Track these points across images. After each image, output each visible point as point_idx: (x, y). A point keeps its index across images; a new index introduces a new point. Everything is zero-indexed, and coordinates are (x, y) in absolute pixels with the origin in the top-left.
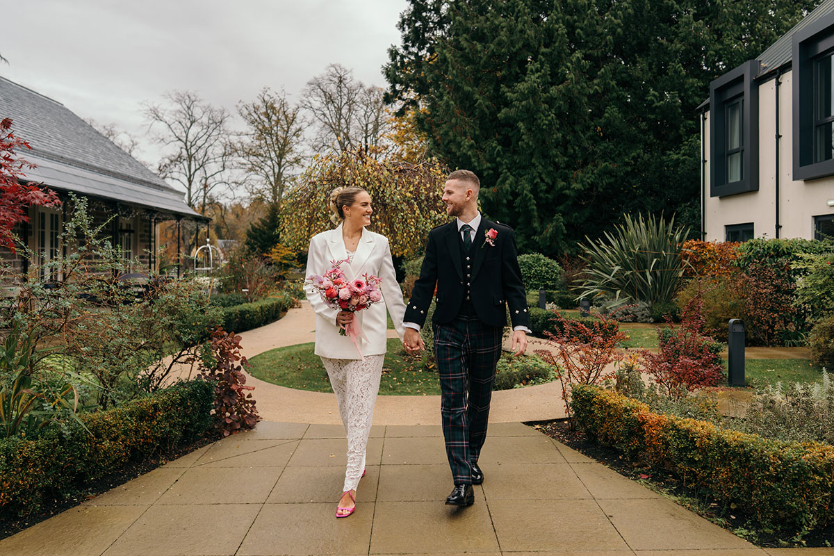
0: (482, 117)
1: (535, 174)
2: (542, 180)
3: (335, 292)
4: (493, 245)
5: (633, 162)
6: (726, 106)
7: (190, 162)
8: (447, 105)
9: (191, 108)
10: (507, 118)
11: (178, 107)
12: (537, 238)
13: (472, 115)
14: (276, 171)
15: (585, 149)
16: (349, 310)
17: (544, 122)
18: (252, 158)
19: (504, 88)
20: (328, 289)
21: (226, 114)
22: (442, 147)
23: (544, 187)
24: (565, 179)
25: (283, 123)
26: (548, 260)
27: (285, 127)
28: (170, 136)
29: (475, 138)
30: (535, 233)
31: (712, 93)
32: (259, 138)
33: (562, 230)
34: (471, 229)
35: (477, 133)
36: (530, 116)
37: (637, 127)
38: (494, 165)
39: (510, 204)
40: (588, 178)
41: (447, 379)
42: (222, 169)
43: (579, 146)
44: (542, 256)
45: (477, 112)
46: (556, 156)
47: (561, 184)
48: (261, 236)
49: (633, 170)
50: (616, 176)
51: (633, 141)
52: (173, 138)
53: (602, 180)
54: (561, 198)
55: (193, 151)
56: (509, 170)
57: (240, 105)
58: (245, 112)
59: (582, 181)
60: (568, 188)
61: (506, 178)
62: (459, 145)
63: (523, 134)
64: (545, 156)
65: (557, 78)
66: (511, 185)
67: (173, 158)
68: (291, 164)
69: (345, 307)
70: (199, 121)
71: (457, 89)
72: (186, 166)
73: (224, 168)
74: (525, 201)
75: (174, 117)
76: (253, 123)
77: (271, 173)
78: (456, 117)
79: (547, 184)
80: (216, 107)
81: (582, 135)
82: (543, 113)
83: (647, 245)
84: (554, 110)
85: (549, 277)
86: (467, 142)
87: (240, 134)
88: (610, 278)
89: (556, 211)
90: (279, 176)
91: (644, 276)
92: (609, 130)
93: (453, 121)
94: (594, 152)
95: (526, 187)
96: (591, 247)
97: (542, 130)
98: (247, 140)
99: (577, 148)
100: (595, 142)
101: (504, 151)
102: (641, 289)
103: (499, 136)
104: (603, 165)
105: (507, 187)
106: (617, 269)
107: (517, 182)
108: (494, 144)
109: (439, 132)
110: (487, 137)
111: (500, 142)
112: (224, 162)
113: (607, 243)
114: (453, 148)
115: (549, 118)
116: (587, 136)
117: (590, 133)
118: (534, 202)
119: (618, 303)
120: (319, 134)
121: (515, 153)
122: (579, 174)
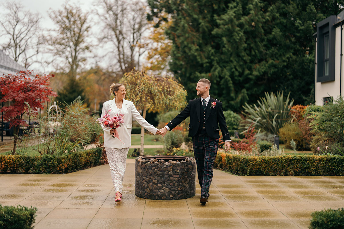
0: (204, 32)
1: (233, 66)
2: (236, 70)
4: (214, 108)
5: (287, 60)
6: (324, 36)
7: (16, 48)
8: (183, 26)
9: (17, 12)
10: (217, 34)
11: (8, 11)
12: (232, 103)
13: (198, 31)
14: (74, 54)
15: (261, 52)
17: (237, 38)
18: (58, 46)
19: (216, 17)
20: (105, 122)
21: (40, 16)
22: (180, 49)
23: (237, 73)
24: (250, 69)
25: (78, 22)
26: (235, 115)
27: (80, 26)
28: (2, 31)
29: (200, 45)
30: (232, 99)
31: (318, 29)
32: (62, 33)
33: (246, 98)
34: (206, 101)
35: (201, 41)
36: (230, 34)
37: (290, 40)
38: (210, 60)
39: (218, 83)
40: (263, 69)
42: (36, 53)
43: (258, 51)
44: (232, 112)
45: (201, 30)
46: (244, 56)
47: (247, 72)
48: (64, 98)
49: (287, 65)
50: (278, 68)
51: (288, 48)
52: (5, 32)
53: (270, 70)
54: (247, 80)
55: (18, 41)
56: (218, 63)
57: (50, 11)
58: (53, 15)
59: (259, 71)
60: (251, 74)
61: (216, 69)
62: (190, 49)
63: (225, 44)
64: (238, 56)
65: (246, 12)
66: (219, 73)
67: (5, 46)
68: (83, 50)
70: (22, 21)
71: (190, 16)
72: (14, 51)
73: (38, 53)
74: (226, 82)
75: (6, 18)
76: (58, 22)
77: (70, 56)
78: (189, 33)
79: (239, 72)
80: (34, 12)
81: (260, 44)
82: (237, 32)
83: (274, 107)
84: (243, 30)
85: (235, 123)
86: (194, 47)
87: (49, 30)
88: (256, 123)
89: (243, 87)
90: (75, 58)
91: (272, 122)
92: (275, 42)
93: (187, 35)
94: (266, 54)
95: (227, 74)
96: (248, 108)
97: (236, 42)
98: (54, 34)
99: (257, 51)
100: (267, 47)
101: (216, 52)
102: (271, 128)
103: (213, 44)
104: (271, 61)
105: (216, 73)
106: (259, 119)
107: (222, 70)
108: (210, 49)
109: (179, 41)
110: (206, 44)
111: (213, 47)
112: (38, 48)
113: (258, 106)
114: (187, 50)
115: (240, 35)
116: (263, 44)
117: (264, 43)
118: (231, 82)
119: (259, 135)
120: (103, 31)
121: (222, 53)
122: (258, 66)
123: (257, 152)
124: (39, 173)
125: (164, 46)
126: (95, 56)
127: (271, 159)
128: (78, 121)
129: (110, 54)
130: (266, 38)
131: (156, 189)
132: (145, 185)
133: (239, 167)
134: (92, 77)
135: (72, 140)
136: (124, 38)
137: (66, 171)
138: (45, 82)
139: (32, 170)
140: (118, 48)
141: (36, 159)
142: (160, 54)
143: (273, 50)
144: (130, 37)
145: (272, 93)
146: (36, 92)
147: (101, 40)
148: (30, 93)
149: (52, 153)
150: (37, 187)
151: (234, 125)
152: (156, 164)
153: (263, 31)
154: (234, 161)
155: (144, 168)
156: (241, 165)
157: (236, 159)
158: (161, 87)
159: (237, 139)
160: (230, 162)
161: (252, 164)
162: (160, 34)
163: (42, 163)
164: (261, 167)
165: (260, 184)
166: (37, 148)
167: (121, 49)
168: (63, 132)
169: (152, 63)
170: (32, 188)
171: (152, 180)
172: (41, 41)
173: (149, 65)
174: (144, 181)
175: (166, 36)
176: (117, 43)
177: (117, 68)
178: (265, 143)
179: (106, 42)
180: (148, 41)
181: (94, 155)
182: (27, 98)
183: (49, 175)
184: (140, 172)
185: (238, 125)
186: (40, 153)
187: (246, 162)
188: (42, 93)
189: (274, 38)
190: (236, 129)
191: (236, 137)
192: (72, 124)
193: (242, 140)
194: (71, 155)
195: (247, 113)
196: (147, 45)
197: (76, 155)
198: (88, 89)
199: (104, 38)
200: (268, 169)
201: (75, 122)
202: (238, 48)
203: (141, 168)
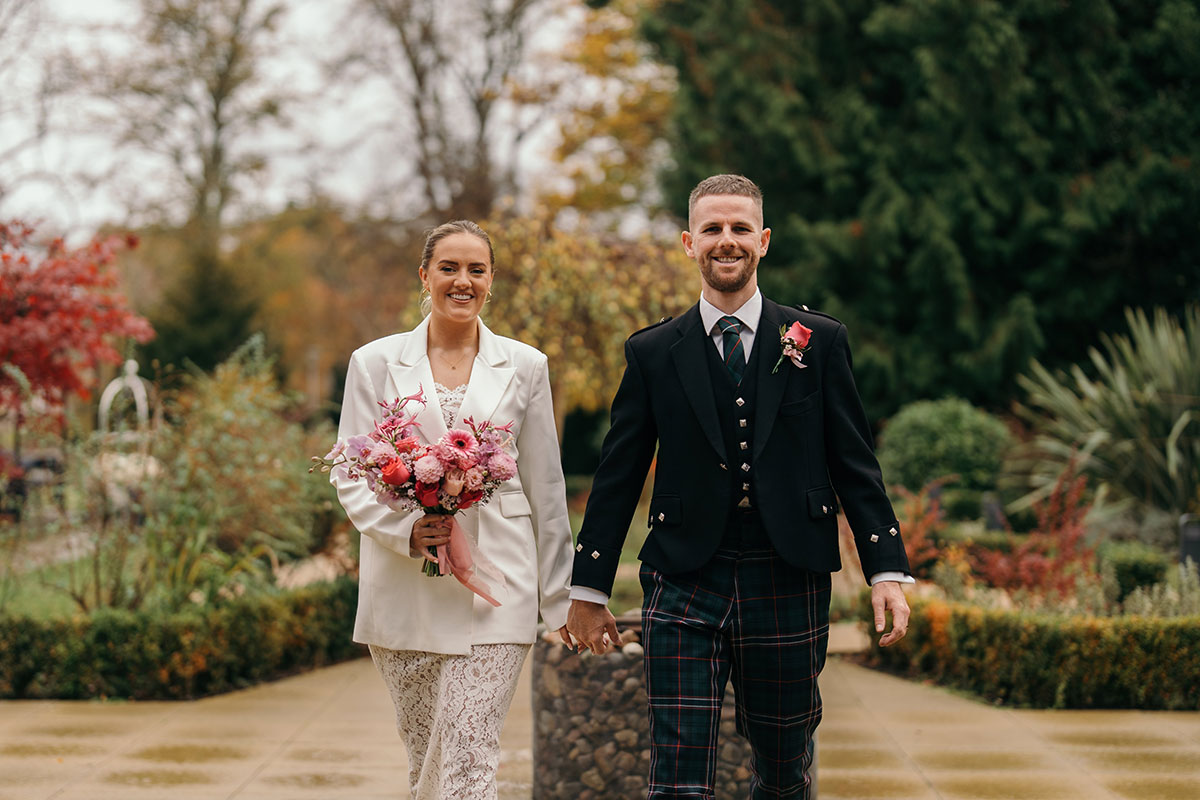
0: (826, 26)
1: (966, 187)
2: (984, 203)
3: (404, 470)
4: (802, 366)
10: (890, 33)
12: (966, 361)
13: (795, 20)
14: (208, 137)
15: (1101, 118)
16: (442, 511)
17: (986, 49)
18: (134, 102)
20: (384, 463)
22: (714, 109)
23: (986, 221)
24: (1050, 199)
26: (981, 418)
29: (806, 89)
30: (966, 344)
32: (155, 39)
33: (1032, 338)
34: (743, 327)
35: (812, 70)
36: (951, 31)
38: (855, 160)
39: (897, 270)
41: (671, 709)
43: (1089, 110)
44: (965, 409)
45: (811, 14)
46: (1023, 138)
47: (1035, 213)
50: (1185, 193)
53: (1148, 201)
54: (1037, 251)
56: (896, 173)
59: (1093, 208)
60: (1054, 224)
61: (885, 199)
62: (760, 107)
63: (930, 81)
64: (992, 136)
66: (899, 218)
68: (254, 118)
69: (432, 502)
73: (43, 133)
74: (937, 261)
77: (190, 146)
78: (753, 31)
79: (997, 215)
81: (1094, 77)
82: (985, 24)
83: (1169, 381)
84: (1013, 15)
85: (982, 458)
86: (781, 99)
87: (94, 28)
88: (1083, 458)
89: (1015, 287)
90: (214, 158)
91: (1164, 452)
92: (1170, 66)
93: (745, 42)
94: (1128, 126)
95: (937, 222)
96: (1046, 388)
97: (980, 72)
98: (120, 47)
99: (1082, 114)
100: (1132, 94)
101: (883, 122)
102: (1159, 482)
103: (869, 80)
104: (1150, 161)
105: (888, 221)
106: (1098, 437)
107: (916, 208)
108: (857, 107)
109: (706, 70)
110: (837, 83)
111: (870, 97)
112: (44, 113)
113: (1094, 375)
114: (745, 113)
115: (1001, 38)
116: (1110, 78)
117: (1120, 72)
118: (958, 261)
119: (1101, 514)
120: (342, 27)
121: (914, 125)
122: (1086, 185)
123: (1101, 599)
124: (75, 694)
125: (633, 95)
126: (309, 147)
127: (1171, 631)
128: (251, 454)
129: (380, 138)
130: (1124, 48)
131: (632, 773)
132: (581, 754)
133: (1017, 668)
134: (297, 245)
135: (226, 544)
136: (442, 60)
137: (201, 687)
138: (94, 270)
139: (44, 684)
140: (417, 105)
141: (60, 632)
142: (618, 133)
143: (1164, 105)
144: (471, 54)
145: (1161, 315)
146: (54, 318)
147: (334, 70)
148: (28, 323)
149: (134, 605)
150: (72, 763)
151: (979, 467)
152: (632, 654)
153: (1110, 15)
154: (990, 641)
155: (576, 675)
156: (1023, 659)
157: (999, 631)
158: (637, 291)
159: (997, 536)
160: (972, 643)
161: (1078, 652)
162: (614, 37)
163: (88, 649)
164: (1124, 668)
165: (1125, 750)
166: (65, 583)
167: (429, 111)
168: (183, 502)
169: (578, 176)
170: (51, 764)
171: (613, 731)
172: (58, 80)
173: (565, 187)
174: (574, 734)
175: (644, 48)
176: (410, 84)
177: (409, 200)
178: (1135, 552)
179: (357, 80)
180: (558, 73)
181: (326, 612)
182: (16, 346)
183: (122, 705)
184: (557, 692)
185: (994, 469)
186: (81, 601)
187: (1051, 645)
188: (85, 322)
189: (1169, 47)
190: (989, 487)
191: (990, 527)
192: (228, 470)
193: (1022, 542)
194: (224, 612)
195: (1038, 409)
196: (554, 88)
197: (245, 613)
198: (277, 302)
199: (353, 57)
200: (1157, 679)
201: (240, 458)
202: (989, 100)
203: (561, 675)
